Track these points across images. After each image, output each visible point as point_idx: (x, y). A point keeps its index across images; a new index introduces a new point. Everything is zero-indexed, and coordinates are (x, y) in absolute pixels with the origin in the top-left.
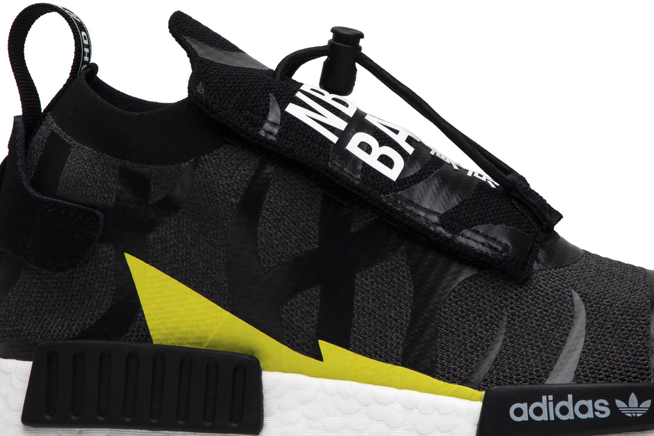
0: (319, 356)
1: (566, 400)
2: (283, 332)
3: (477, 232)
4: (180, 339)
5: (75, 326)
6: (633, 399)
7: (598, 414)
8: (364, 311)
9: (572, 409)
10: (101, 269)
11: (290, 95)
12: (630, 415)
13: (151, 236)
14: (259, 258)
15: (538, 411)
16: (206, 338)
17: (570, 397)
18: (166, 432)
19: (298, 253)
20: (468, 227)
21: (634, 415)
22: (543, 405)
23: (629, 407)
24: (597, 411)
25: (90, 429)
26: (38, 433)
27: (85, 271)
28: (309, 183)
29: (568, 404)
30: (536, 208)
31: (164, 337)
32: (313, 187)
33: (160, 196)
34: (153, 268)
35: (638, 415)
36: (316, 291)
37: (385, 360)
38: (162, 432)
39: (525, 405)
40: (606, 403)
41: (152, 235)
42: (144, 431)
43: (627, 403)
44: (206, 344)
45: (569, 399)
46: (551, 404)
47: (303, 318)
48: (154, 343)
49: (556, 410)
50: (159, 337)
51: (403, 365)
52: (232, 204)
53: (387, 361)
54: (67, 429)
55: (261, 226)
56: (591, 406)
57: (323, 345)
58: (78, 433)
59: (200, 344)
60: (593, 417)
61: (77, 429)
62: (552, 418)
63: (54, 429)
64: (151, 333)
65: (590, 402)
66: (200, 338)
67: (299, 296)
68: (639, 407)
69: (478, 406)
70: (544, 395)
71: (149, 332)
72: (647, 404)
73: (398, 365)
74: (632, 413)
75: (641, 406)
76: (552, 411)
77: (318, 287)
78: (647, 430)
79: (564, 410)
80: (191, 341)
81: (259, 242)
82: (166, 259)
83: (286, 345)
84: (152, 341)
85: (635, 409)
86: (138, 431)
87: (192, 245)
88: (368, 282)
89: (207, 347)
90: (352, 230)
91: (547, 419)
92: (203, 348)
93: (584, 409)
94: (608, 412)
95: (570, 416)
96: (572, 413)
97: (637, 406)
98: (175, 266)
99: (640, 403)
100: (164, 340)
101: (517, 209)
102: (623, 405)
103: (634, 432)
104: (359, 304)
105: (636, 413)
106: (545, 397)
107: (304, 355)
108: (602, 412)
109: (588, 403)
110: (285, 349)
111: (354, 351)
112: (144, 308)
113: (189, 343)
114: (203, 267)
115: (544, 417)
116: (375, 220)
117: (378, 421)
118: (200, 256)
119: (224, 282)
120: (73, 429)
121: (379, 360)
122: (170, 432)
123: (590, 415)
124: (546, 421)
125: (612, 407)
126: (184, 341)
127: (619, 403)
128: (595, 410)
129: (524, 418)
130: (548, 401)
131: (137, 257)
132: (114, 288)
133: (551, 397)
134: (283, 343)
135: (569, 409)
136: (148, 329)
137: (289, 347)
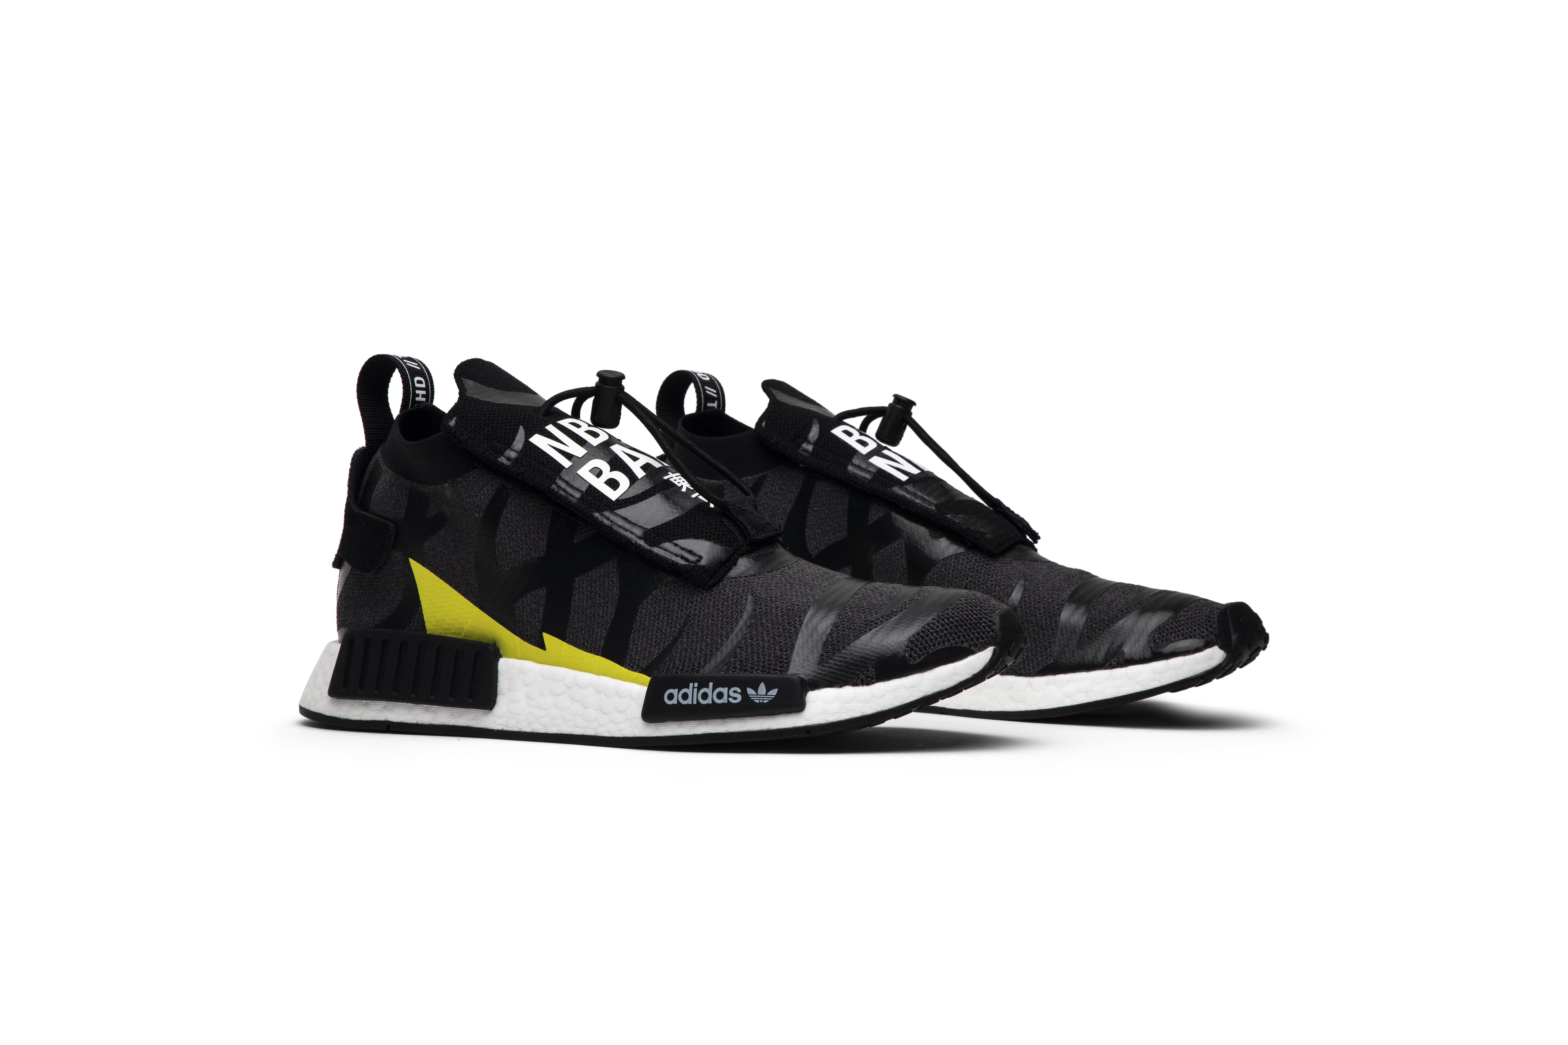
0: (542, 646)
1: (708, 687)
2: (516, 625)
3: (676, 545)
4: (446, 629)
5: (377, 617)
6: (762, 687)
7: (731, 700)
8: (579, 609)
9: (711, 695)
10: (394, 571)
11: (542, 427)
12: (758, 701)
13: (426, 545)
14: (497, 563)
15: (685, 697)
16: (463, 629)
17: (711, 684)
18: (426, 705)
19: (528, 560)
20: (670, 541)
21: (761, 701)
22: (689, 691)
23: (757, 695)
24: (731, 697)
25: (372, 701)
26: (339, 703)
27: (384, 573)
28: (541, 502)
29: (708, 690)
30: (743, 524)
31: (435, 628)
32: (544, 505)
33: (435, 512)
34: (428, 571)
35: (765, 702)
36: (542, 592)
37: (590, 650)
38: (422, 705)
39: (676, 690)
40: (739, 690)
41: (426, 543)
42: (409, 704)
43: (756, 691)
44: (463, 634)
45: (710, 686)
46: (696, 690)
47: (531, 614)
48: (428, 632)
49: (698, 696)
50: (431, 627)
51: (603, 655)
52: (477, 518)
53: (590, 652)
54: (358, 701)
55: (498, 537)
56: (727, 693)
57: (546, 637)
58: (365, 704)
59: (459, 634)
60: (727, 702)
61: (364, 701)
62: (695, 703)
63: (349, 701)
64: (426, 625)
65: (726, 689)
66: (459, 629)
67: (528, 596)
68: (766, 695)
69: (644, 689)
70: (691, 683)
71: (424, 624)
72: (774, 692)
73: (599, 655)
74: (759, 700)
75: (768, 694)
76: (696, 696)
77: (544, 588)
78: (775, 715)
79: (705, 696)
80: (453, 631)
81: (496, 550)
82: (436, 563)
83: (518, 636)
84: (426, 631)
85: (763, 696)
86: (405, 704)
87: (453, 552)
88: (584, 586)
89: (464, 636)
90: (575, 542)
91: (691, 703)
92: (461, 637)
93: (720, 695)
94: (739, 698)
95: (709, 701)
96: (711, 699)
97: (765, 694)
98: (443, 569)
99: (767, 692)
100: (435, 630)
101: (725, 525)
102: (754, 692)
103: (764, 716)
104: (576, 604)
105: (763, 700)
106: (692, 684)
107: (532, 645)
108: (735, 698)
109: (724, 690)
110: (517, 639)
111: (568, 642)
112: (422, 604)
113: (452, 634)
114: (460, 570)
115: (689, 701)
116: (594, 533)
117: (576, 702)
118: (458, 561)
119: (474, 583)
120: (361, 701)
121: (585, 651)
122: (429, 706)
123: (724, 700)
124: (690, 704)
125: (744, 694)
126: (448, 631)
127: (750, 691)
128: (729, 696)
129: (674, 702)
130: (694, 688)
131: (417, 562)
132: (404, 587)
133: (696, 685)
134: (516, 634)
135: (709, 695)
136: (424, 621)
137: (521, 638)
